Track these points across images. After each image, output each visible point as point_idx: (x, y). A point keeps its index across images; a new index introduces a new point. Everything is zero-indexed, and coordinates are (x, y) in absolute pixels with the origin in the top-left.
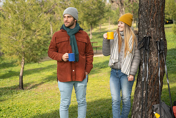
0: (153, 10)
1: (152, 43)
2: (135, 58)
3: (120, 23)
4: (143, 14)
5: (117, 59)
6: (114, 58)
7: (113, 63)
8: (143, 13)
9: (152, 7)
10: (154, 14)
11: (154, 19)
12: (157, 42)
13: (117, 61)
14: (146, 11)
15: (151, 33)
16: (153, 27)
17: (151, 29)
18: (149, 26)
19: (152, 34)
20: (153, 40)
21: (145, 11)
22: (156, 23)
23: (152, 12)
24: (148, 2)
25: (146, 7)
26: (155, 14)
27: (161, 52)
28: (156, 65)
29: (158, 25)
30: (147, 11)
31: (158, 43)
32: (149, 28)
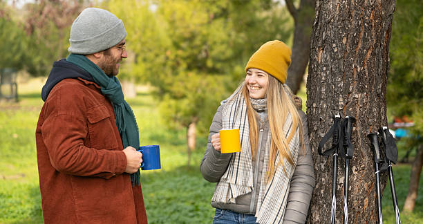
0: (365, 40)
1: (357, 139)
2: (301, 180)
3: (254, 75)
4: (333, 50)
5: (250, 183)
6: (239, 182)
7: (235, 196)
8: (334, 45)
9: (362, 30)
10: (367, 52)
11: (366, 67)
12: (370, 137)
13: (248, 190)
14: (344, 41)
15: (354, 110)
16: (361, 90)
17: (356, 96)
18: (351, 87)
19: (358, 111)
20: (359, 128)
21: (340, 40)
22: (371, 78)
23: (360, 46)
24: (350, 15)
25: (343, 28)
26: (370, 52)
27: (384, 167)
28: (363, 206)
29: (375, 87)
30: (347, 42)
31: (375, 138)
32: (350, 93)
